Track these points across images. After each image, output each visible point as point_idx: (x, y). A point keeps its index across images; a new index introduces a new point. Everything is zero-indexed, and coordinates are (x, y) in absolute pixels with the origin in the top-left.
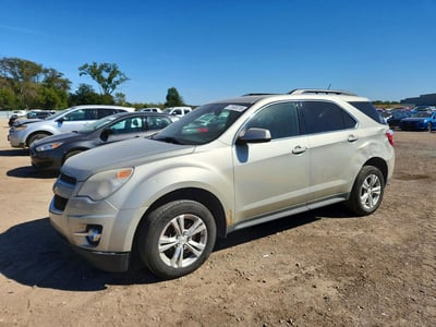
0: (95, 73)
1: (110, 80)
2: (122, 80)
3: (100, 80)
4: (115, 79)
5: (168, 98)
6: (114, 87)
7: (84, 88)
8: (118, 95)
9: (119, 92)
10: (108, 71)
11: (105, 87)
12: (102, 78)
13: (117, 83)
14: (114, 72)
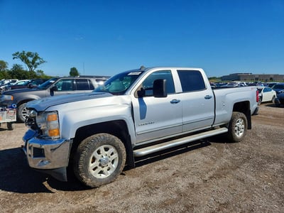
0: (24, 57)
1: (33, 63)
2: (41, 62)
3: (27, 62)
4: (37, 62)
5: (71, 73)
6: (36, 67)
7: (16, 67)
8: (38, 71)
9: (39, 69)
10: (32, 56)
11: (30, 67)
12: (28, 61)
13: (38, 64)
14: (36, 57)
